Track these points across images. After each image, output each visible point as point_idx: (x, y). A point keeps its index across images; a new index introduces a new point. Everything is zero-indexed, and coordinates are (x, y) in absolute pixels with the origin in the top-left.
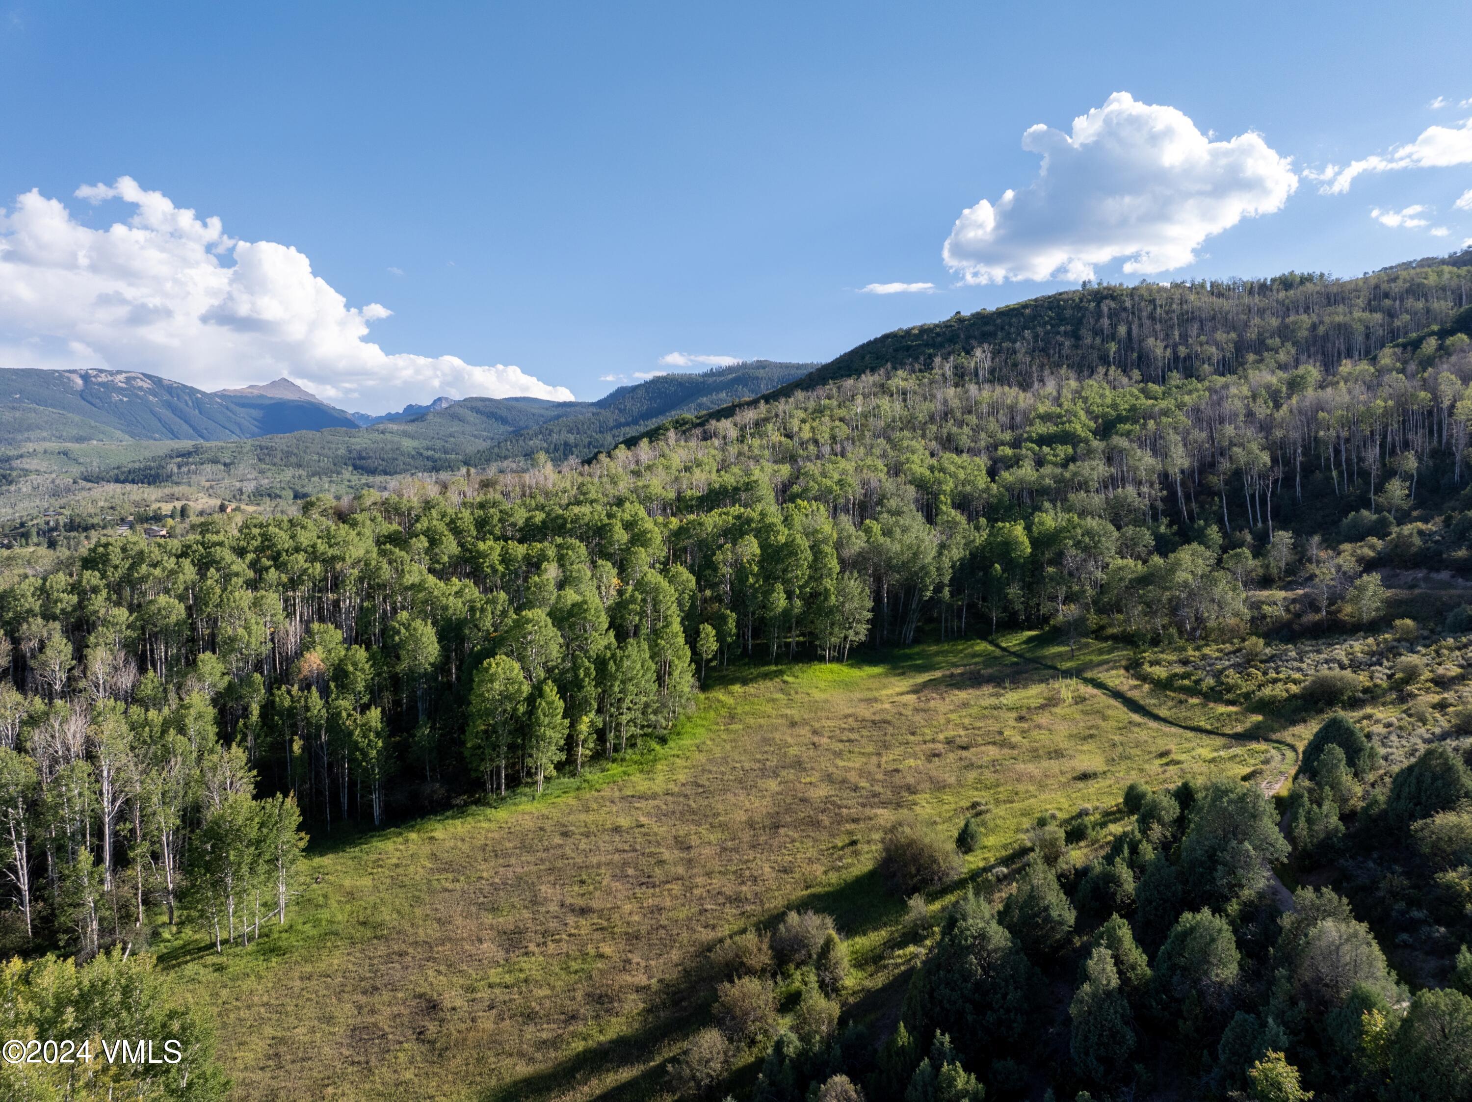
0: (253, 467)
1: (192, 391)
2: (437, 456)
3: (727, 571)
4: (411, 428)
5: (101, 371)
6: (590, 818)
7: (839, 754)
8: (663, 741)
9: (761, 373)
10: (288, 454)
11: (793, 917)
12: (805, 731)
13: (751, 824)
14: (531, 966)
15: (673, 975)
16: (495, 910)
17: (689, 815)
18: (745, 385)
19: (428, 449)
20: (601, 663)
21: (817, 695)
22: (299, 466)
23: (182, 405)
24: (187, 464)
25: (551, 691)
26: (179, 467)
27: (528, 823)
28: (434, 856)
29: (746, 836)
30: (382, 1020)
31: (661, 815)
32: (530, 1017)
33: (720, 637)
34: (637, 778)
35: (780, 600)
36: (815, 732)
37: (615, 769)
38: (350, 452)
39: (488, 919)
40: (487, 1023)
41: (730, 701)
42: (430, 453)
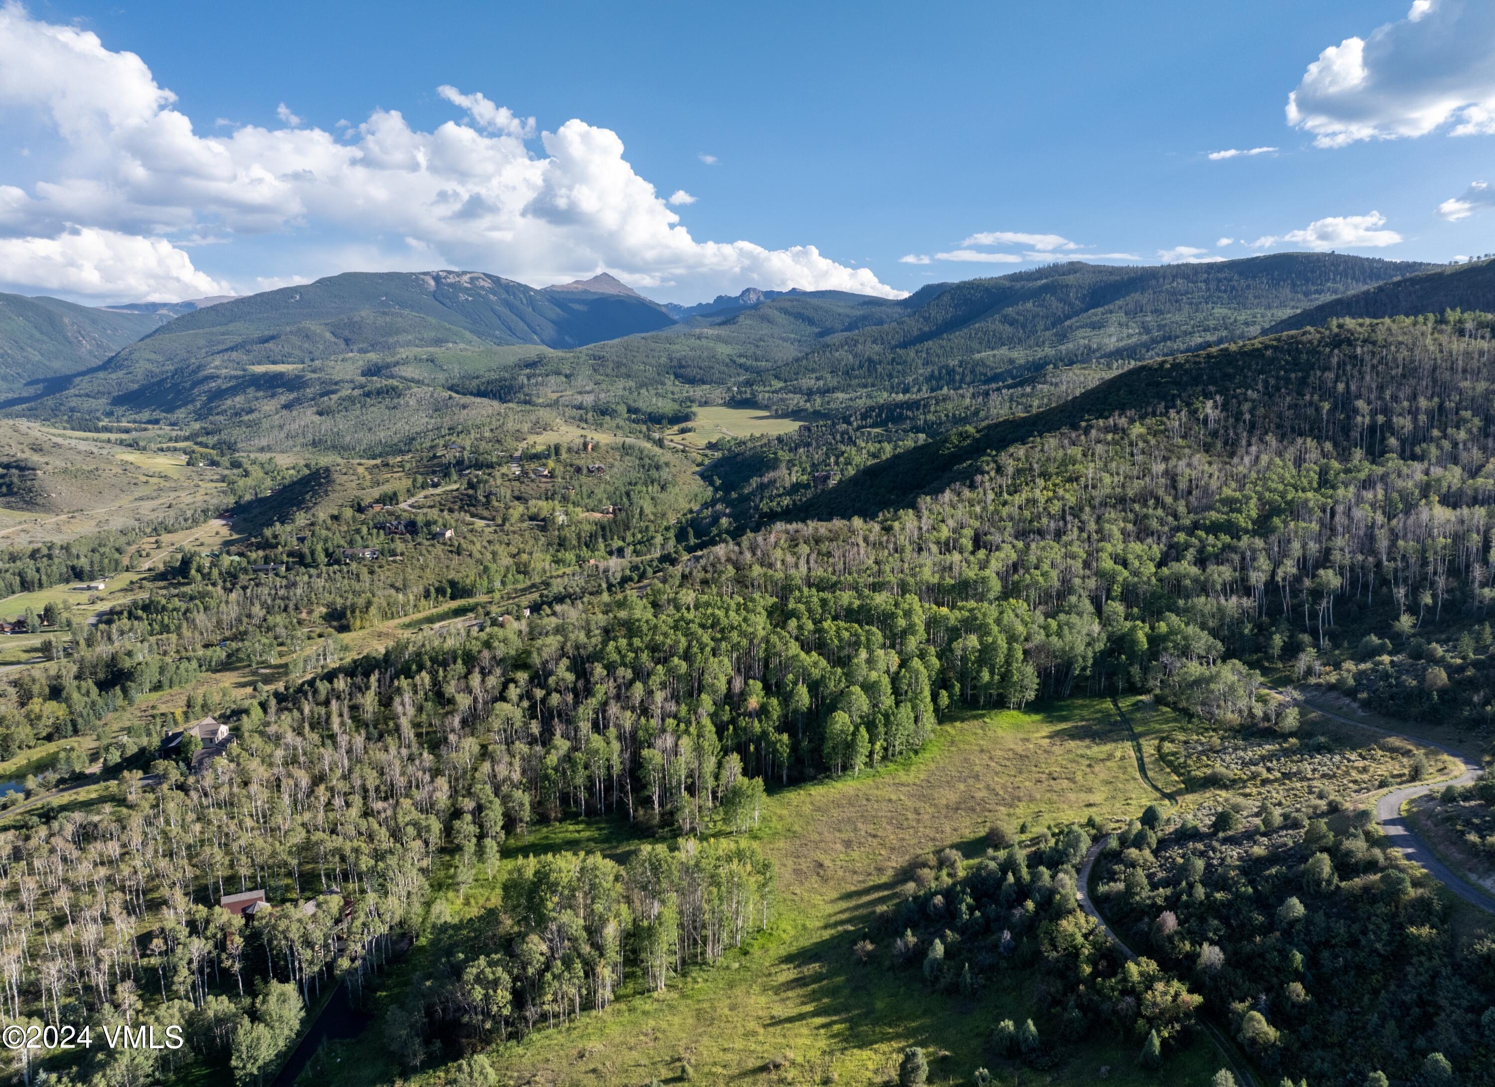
0: (590, 377)
1: (526, 289)
2: (749, 363)
3: (959, 653)
4: (723, 331)
5: (450, 272)
6: (879, 793)
7: (997, 774)
8: (916, 752)
9: (1071, 279)
10: (619, 365)
11: (947, 851)
12: (985, 757)
13: (947, 807)
14: (855, 855)
15: (905, 864)
16: (840, 831)
17: (922, 797)
18: (1054, 293)
19: (740, 356)
20: (886, 716)
21: (1000, 733)
22: (628, 376)
23: (517, 303)
24: (534, 375)
25: (863, 730)
26: (529, 378)
27: (852, 792)
28: (812, 803)
29: (944, 812)
30: (804, 867)
31: (911, 796)
32: (855, 872)
33: (950, 697)
34: (901, 773)
35: (986, 676)
36: (991, 758)
37: (892, 766)
38: (671, 360)
39: (838, 834)
40: (840, 873)
41: (953, 732)
42: (743, 360)
